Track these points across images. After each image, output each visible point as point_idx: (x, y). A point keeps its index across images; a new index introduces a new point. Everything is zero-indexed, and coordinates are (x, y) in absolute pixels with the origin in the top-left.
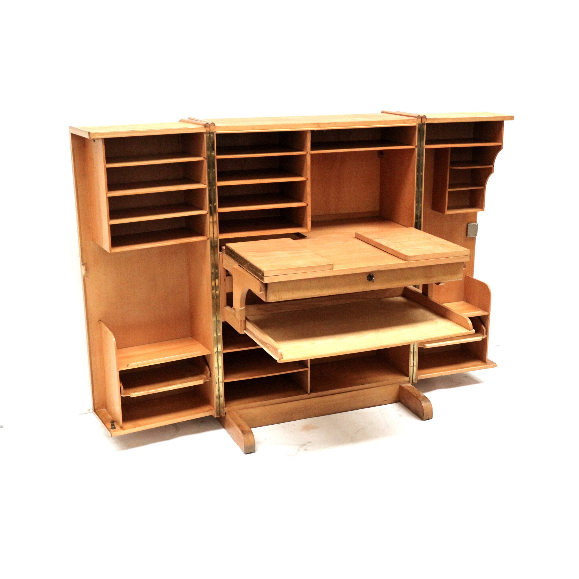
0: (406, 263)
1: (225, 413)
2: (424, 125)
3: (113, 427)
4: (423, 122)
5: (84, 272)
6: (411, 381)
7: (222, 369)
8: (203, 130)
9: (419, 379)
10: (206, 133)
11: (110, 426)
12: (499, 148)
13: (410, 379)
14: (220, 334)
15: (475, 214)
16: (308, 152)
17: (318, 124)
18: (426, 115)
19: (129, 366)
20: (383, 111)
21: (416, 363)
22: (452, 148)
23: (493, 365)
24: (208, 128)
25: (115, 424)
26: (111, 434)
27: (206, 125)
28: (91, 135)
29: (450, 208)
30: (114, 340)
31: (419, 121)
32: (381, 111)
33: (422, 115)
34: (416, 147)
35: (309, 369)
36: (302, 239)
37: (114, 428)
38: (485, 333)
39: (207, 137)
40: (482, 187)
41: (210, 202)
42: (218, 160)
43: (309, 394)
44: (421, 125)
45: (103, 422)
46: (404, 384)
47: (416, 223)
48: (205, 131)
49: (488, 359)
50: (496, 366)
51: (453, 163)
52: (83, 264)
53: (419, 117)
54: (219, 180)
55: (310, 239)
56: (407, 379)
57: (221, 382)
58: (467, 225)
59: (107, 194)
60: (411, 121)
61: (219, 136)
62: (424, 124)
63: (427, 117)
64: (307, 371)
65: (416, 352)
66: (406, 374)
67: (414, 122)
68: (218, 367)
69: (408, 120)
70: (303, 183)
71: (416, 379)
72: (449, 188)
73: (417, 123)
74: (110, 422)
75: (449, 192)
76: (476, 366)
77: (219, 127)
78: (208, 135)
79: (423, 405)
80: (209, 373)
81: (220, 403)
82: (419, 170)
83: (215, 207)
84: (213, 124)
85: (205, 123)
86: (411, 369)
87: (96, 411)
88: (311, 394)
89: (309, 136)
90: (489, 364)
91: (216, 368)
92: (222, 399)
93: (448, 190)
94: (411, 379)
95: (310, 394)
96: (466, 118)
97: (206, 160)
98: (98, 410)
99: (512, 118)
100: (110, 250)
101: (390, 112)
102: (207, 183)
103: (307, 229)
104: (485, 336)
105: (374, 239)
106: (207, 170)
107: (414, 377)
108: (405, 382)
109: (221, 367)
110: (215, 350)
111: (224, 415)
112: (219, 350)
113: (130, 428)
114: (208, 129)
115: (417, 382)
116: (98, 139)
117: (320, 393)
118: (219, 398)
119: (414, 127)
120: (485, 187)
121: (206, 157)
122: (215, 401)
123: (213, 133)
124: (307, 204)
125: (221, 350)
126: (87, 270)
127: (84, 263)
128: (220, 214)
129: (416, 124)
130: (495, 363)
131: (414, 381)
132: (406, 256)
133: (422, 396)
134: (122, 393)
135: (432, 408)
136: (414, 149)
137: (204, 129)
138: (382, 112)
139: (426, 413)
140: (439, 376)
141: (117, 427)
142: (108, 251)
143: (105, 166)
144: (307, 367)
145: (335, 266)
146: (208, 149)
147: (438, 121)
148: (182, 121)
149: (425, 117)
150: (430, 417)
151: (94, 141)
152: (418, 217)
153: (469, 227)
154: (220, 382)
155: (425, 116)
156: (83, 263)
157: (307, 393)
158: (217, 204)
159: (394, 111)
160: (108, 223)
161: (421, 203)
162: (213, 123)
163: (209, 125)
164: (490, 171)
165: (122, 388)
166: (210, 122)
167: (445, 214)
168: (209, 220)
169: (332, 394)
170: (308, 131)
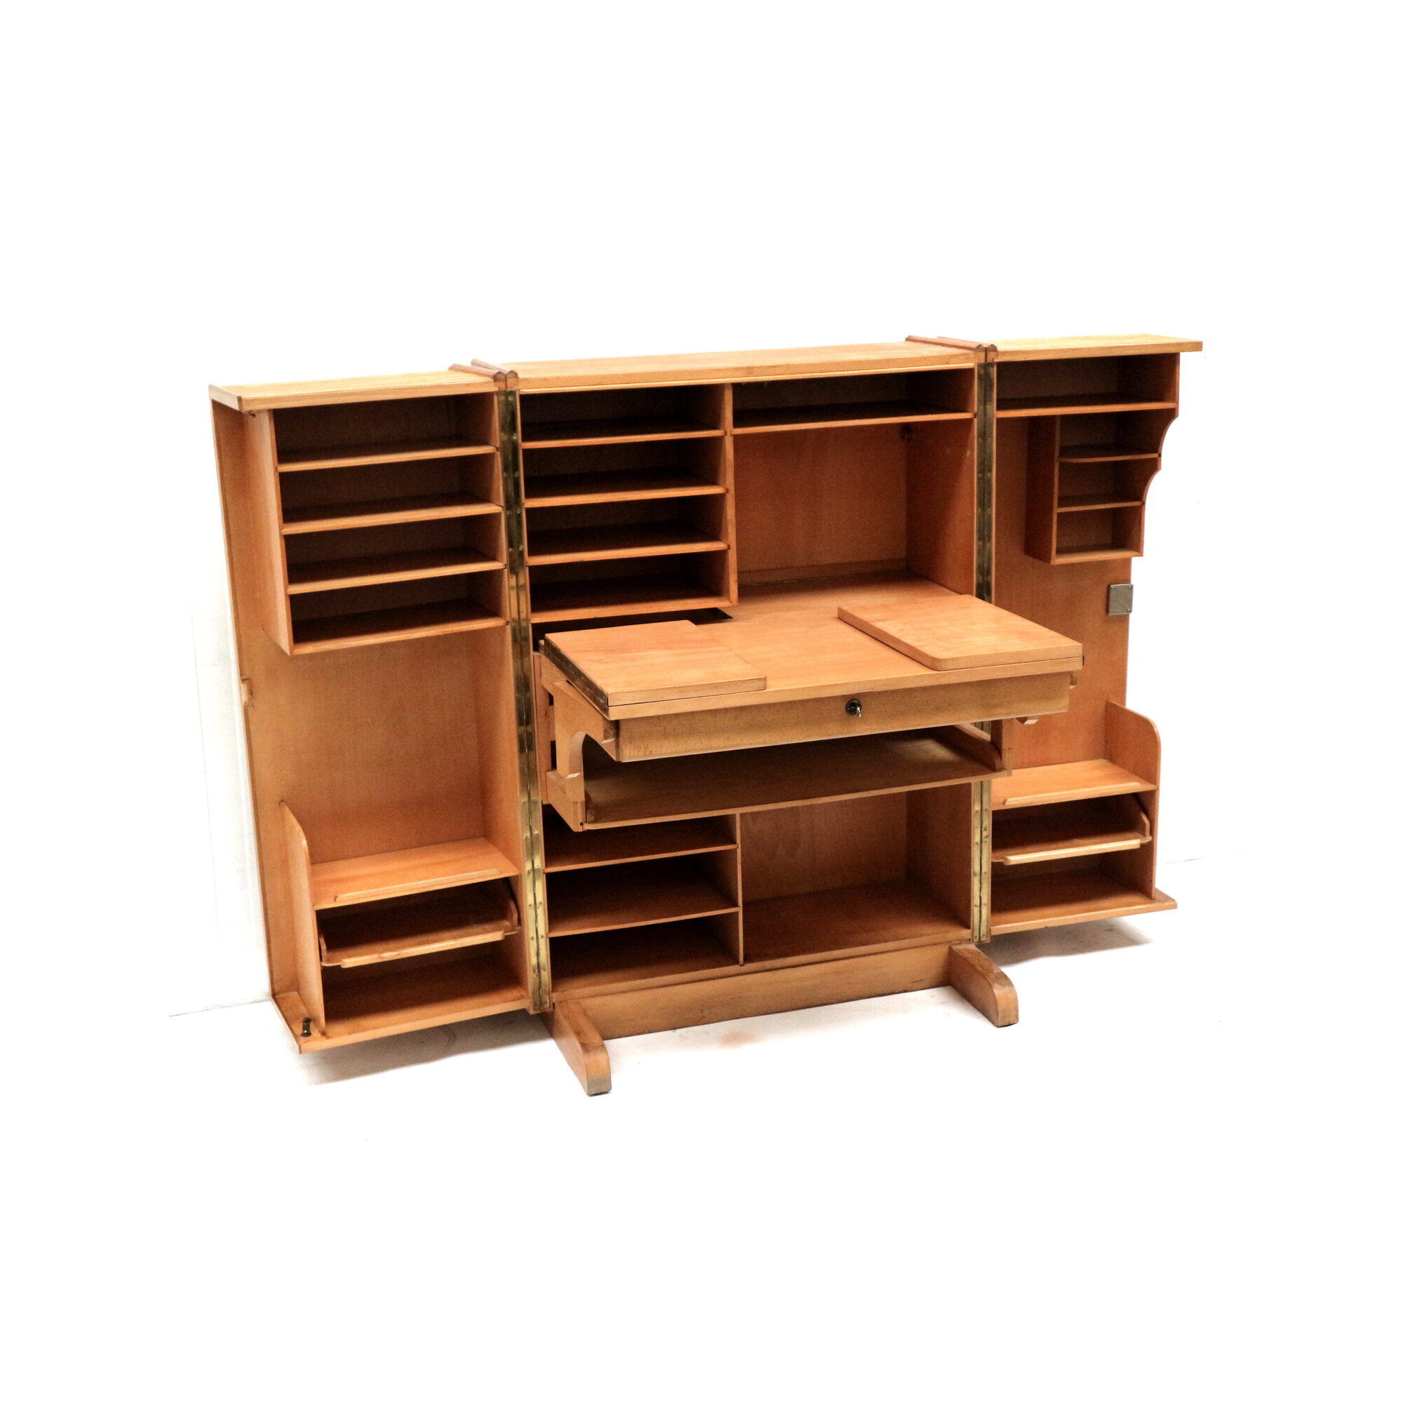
0: (934, 675)
1: (554, 1004)
2: (993, 367)
3: (306, 1031)
4: (989, 360)
5: (245, 698)
6: (976, 937)
7: (544, 908)
8: (491, 388)
9: (993, 934)
10: (498, 393)
11: (299, 1029)
12: (1171, 414)
13: (973, 933)
14: (539, 831)
15: (1127, 563)
16: (728, 433)
17: (750, 370)
18: (996, 345)
19: (337, 899)
20: (910, 336)
21: (986, 898)
22: (1063, 417)
23: (1167, 904)
24: (501, 383)
25: (312, 1025)
26: (300, 1047)
27: (496, 378)
28: (243, 402)
29: (1060, 552)
30: (304, 842)
31: (981, 358)
32: (907, 336)
33: (986, 341)
34: (975, 415)
35: (739, 910)
36: (720, 622)
37: (309, 1034)
38: (1147, 832)
39: (499, 402)
40: (1137, 503)
41: (511, 543)
42: (525, 451)
43: (741, 966)
44: (986, 366)
45: (287, 1020)
46: (960, 944)
47: (979, 586)
48: (496, 389)
49: (1157, 890)
50: (1175, 906)
51: (1065, 451)
52: (243, 681)
53: (979, 348)
54: (528, 496)
55: (736, 624)
56: (965, 933)
57: (542, 937)
58: (1109, 588)
59: (281, 528)
60: (963, 358)
61: (526, 399)
62: (991, 364)
63: (1000, 348)
64: (737, 913)
65: (985, 873)
66: (965, 922)
67: (968, 360)
68: (535, 904)
69: (956, 356)
70: (718, 500)
71: (987, 933)
72: (1060, 505)
73: (977, 361)
74: (302, 1020)
75: (1060, 515)
76: (1129, 905)
77: (526, 380)
78: (503, 398)
79: (996, 992)
80: (515, 916)
81: (540, 983)
82: (984, 468)
83: (521, 554)
84: (511, 375)
85: (496, 371)
86: (975, 911)
87: (277, 997)
88: (746, 965)
89: (728, 397)
90: (1160, 901)
91: (530, 905)
92: (546, 975)
93: (1057, 510)
94: (976, 933)
95: (743, 965)
96: (1089, 349)
97: (499, 453)
98: (282, 995)
99: (1197, 346)
100: (292, 651)
101: (924, 340)
102: (502, 503)
103: (729, 599)
104: (1149, 839)
105: (873, 622)
106: (503, 474)
107: (984, 930)
108: (961, 941)
109: (541, 903)
110: (528, 866)
111: (551, 1009)
112: (536, 867)
113: (340, 1035)
114: (502, 386)
115: (989, 941)
116: (260, 411)
117: (768, 964)
118: (539, 971)
119: (967, 373)
120: (1144, 503)
121: (498, 445)
122: (531, 977)
123: (513, 393)
124: (729, 546)
125: (540, 866)
126: (251, 692)
127: (245, 678)
128: (534, 570)
129: (973, 364)
130: (1174, 900)
131: (983, 939)
132: (934, 659)
133: (995, 972)
134: (323, 959)
135: (1016, 1000)
136: (969, 421)
137: (493, 384)
138: (909, 339)
139: (1004, 1011)
140: (1042, 926)
141: (315, 1033)
142: (287, 650)
143: (276, 469)
144: (736, 905)
145: (769, 682)
146: (503, 429)
147: (1025, 356)
148: (455, 369)
149: (993, 348)
150: (1012, 1019)
151: (254, 415)
152: (984, 571)
153: (1112, 594)
154: (539, 936)
155: (992, 345)
156: (243, 678)
157: (736, 962)
158: (525, 547)
159: (932, 336)
160: (286, 592)
161: (990, 540)
162: (512, 372)
163: (503, 377)
164: (1153, 466)
165: (324, 947)
166: (506, 369)
167: (1052, 563)
168: (509, 582)
169: (794, 967)
170: (727, 384)
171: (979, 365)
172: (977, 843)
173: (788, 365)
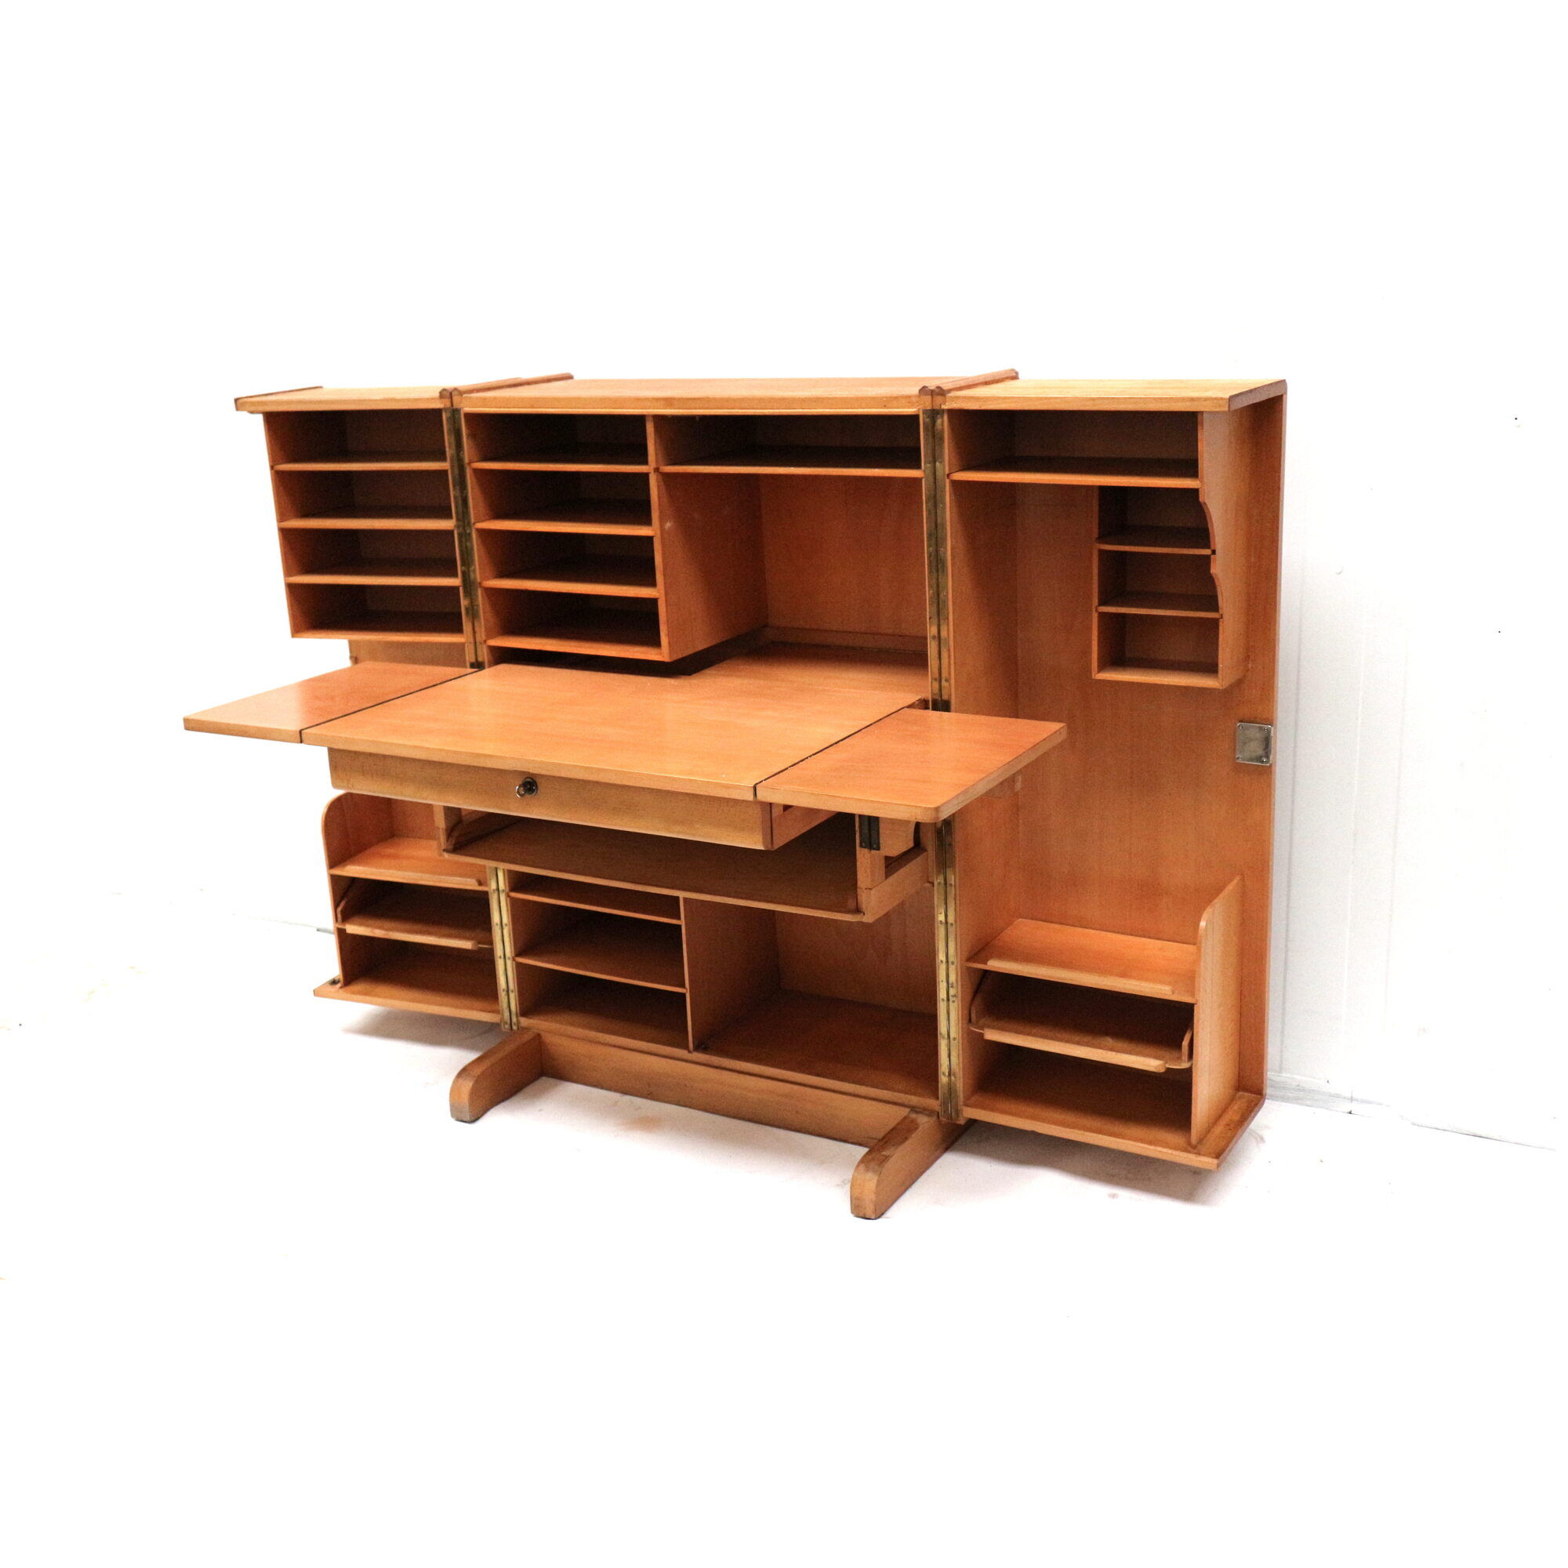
2: (942, 414)
4: (938, 407)
6: (945, 1112)
7: (509, 930)
8: (438, 405)
9: (967, 1115)
10: (445, 410)
13: (937, 1102)
16: (652, 468)
17: (669, 401)
18: (943, 386)
21: (955, 1069)
24: (446, 400)
27: (443, 394)
31: (927, 403)
34: (924, 474)
35: (687, 992)
38: (1185, 1056)
39: (447, 419)
40: (1211, 615)
41: (463, 562)
42: (473, 470)
43: (692, 1053)
44: (934, 413)
46: (920, 1113)
48: (443, 405)
51: (1112, 535)
53: (924, 390)
56: (931, 1101)
57: (508, 959)
58: (1236, 726)
60: (903, 401)
61: (469, 417)
62: (940, 412)
63: (948, 393)
64: (685, 995)
65: (954, 1039)
66: (928, 1086)
67: (912, 405)
68: (502, 925)
71: (957, 1112)
72: (1102, 604)
73: (920, 407)
75: (1103, 615)
78: (450, 415)
81: (510, 1004)
82: (936, 540)
83: (473, 574)
84: (456, 393)
85: (441, 388)
88: (696, 1054)
89: (651, 430)
91: (497, 924)
93: (1099, 609)
94: (943, 1107)
95: (694, 1053)
97: (450, 469)
102: (454, 520)
103: (662, 654)
104: (1185, 1066)
106: (453, 491)
107: (952, 1107)
108: (924, 1110)
109: (507, 926)
110: (493, 886)
112: (501, 889)
113: (358, 993)
114: (448, 402)
115: (961, 1122)
118: (509, 993)
119: (914, 418)
120: (1220, 616)
121: (449, 463)
122: (501, 995)
123: (461, 411)
124: (661, 595)
125: (504, 888)
129: (917, 410)
131: (954, 1117)
136: (920, 481)
137: (438, 400)
141: (339, 985)
143: (272, 467)
144: (683, 986)
146: (452, 447)
149: (940, 392)
150: (878, 1213)
155: (940, 387)
157: (685, 1047)
158: (476, 567)
160: (285, 580)
162: (457, 390)
163: (448, 394)
167: (1094, 678)
168: (464, 600)
170: (649, 416)
171: (925, 412)
172: (943, 1000)
173: (708, 398)
